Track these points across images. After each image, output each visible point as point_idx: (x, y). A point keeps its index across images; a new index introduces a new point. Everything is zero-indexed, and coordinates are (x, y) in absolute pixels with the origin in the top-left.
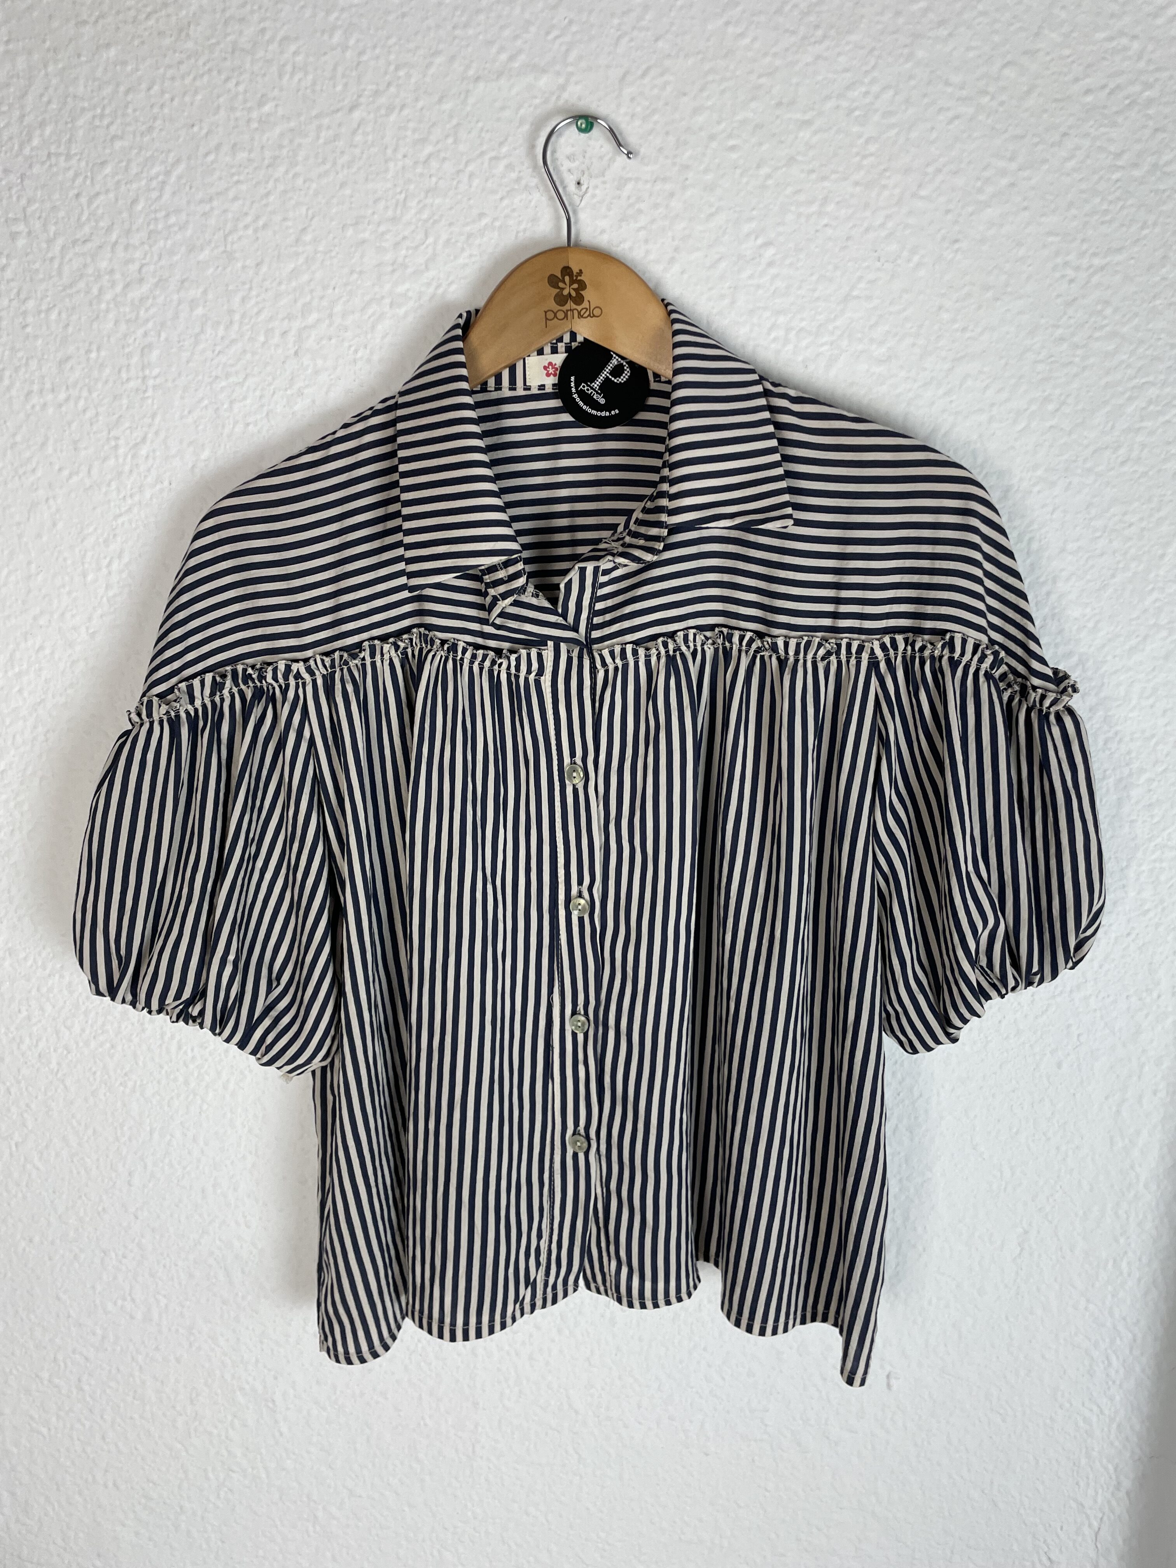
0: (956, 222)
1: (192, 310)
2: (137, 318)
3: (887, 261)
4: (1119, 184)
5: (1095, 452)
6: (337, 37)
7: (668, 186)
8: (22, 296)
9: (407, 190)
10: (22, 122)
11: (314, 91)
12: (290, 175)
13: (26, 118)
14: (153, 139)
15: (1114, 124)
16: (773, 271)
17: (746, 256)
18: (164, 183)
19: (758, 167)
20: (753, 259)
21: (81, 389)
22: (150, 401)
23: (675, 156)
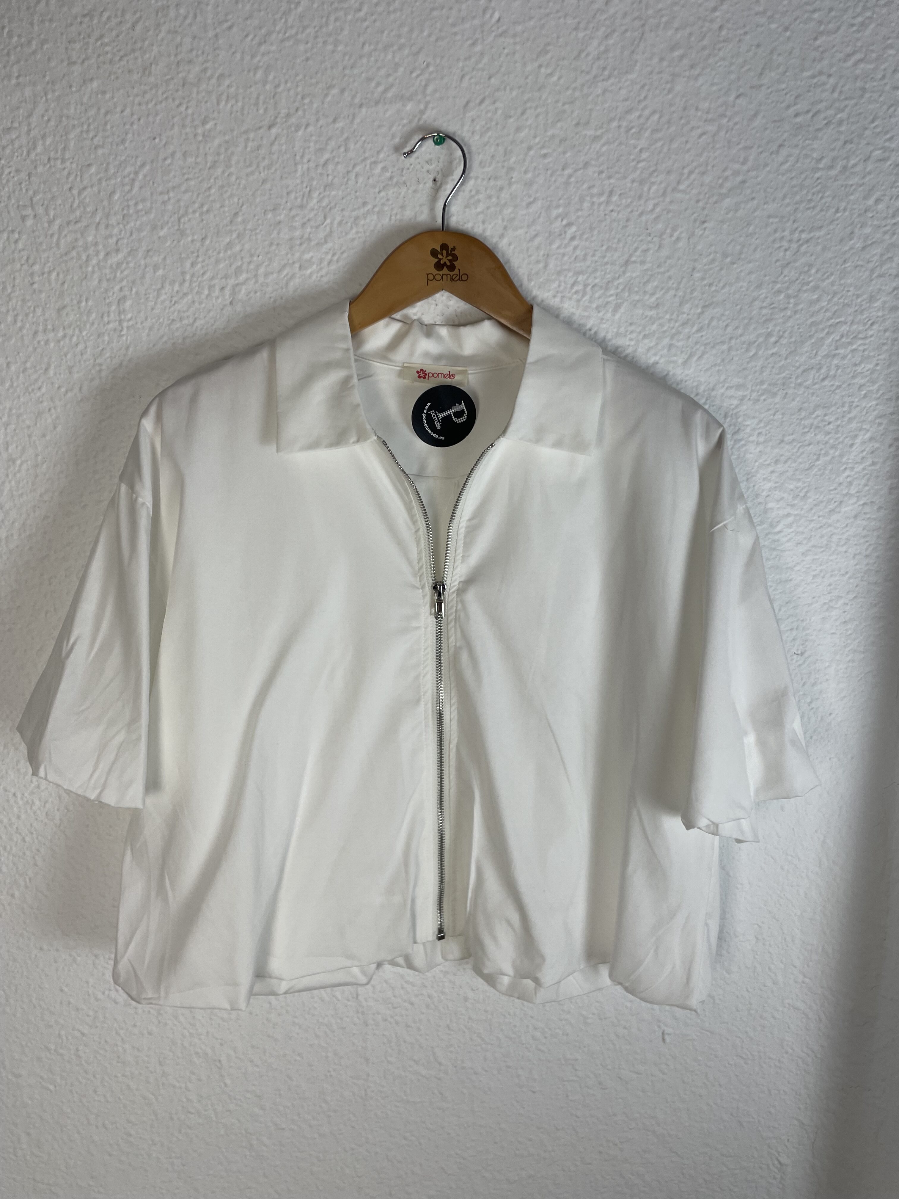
0: (704, 209)
1: (155, 272)
2: (115, 277)
3: (656, 236)
4: (819, 181)
5: (804, 371)
6: (259, 74)
7: (499, 183)
8: (31, 261)
9: (311, 186)
10: (29, 135)
11: (242, 114)
12: (226, 174)
13: (32, 132)
14: (126, 148)
15: (815, 138)
16: (575, 243)
17: (555, 233)
18: (133, 180)
19: (563, 169)
20: (561, 235)
21: (74, 329)
22: (124, 338)
23: (504, 161)
